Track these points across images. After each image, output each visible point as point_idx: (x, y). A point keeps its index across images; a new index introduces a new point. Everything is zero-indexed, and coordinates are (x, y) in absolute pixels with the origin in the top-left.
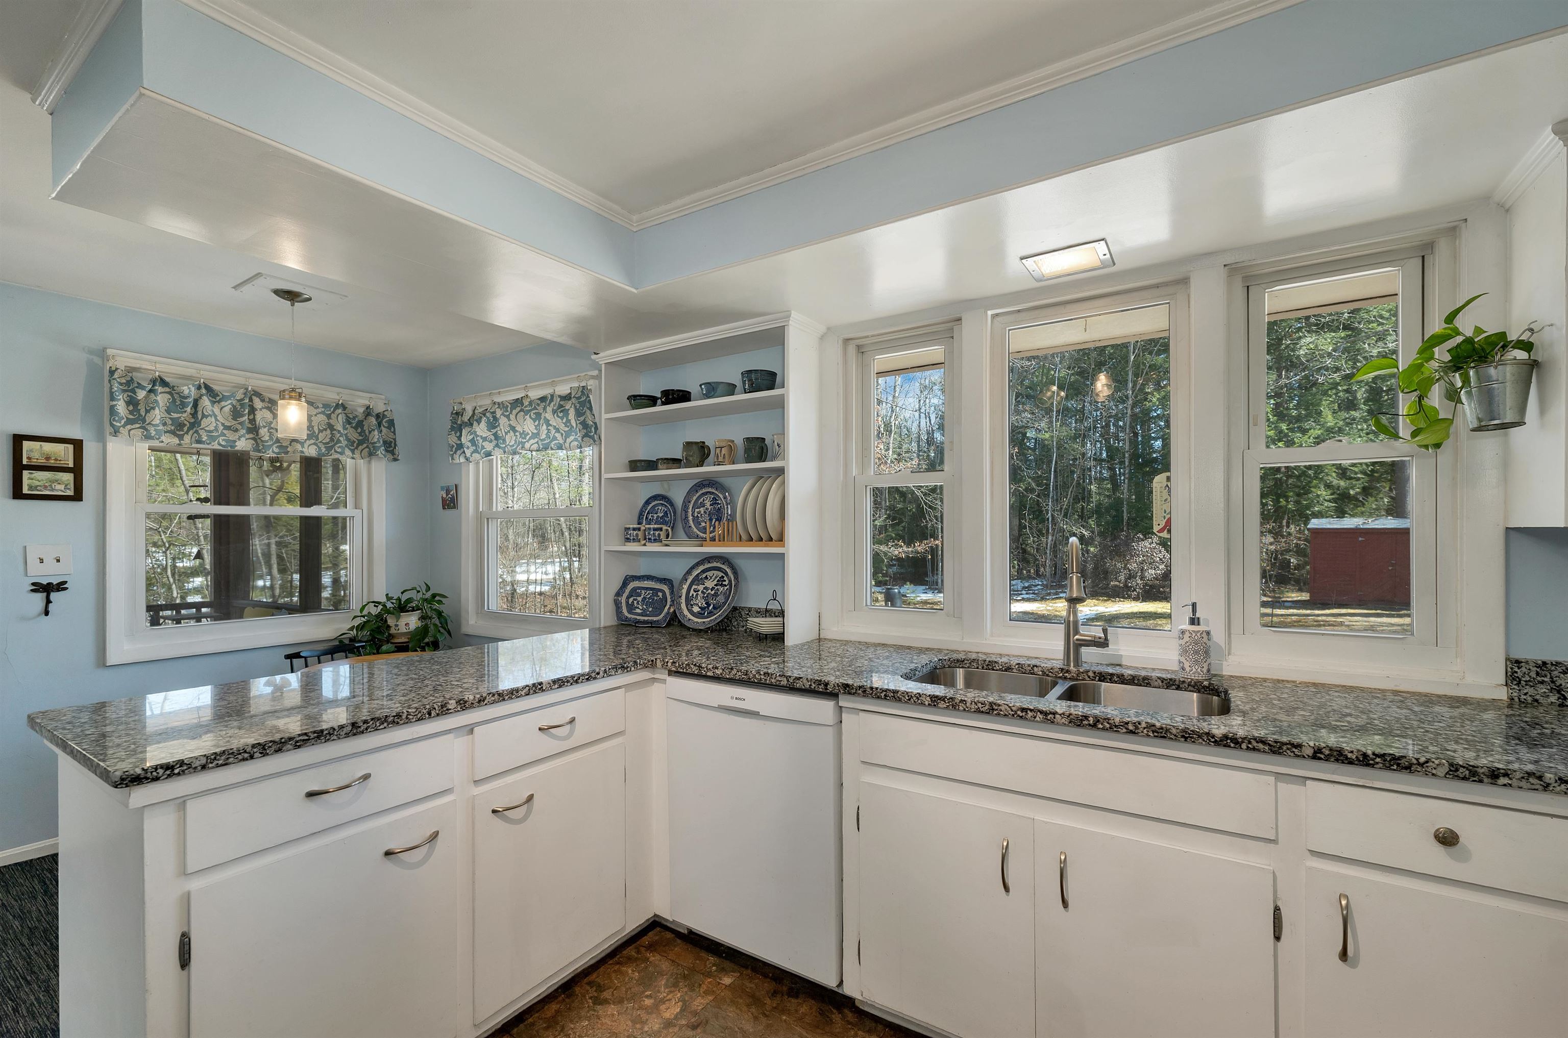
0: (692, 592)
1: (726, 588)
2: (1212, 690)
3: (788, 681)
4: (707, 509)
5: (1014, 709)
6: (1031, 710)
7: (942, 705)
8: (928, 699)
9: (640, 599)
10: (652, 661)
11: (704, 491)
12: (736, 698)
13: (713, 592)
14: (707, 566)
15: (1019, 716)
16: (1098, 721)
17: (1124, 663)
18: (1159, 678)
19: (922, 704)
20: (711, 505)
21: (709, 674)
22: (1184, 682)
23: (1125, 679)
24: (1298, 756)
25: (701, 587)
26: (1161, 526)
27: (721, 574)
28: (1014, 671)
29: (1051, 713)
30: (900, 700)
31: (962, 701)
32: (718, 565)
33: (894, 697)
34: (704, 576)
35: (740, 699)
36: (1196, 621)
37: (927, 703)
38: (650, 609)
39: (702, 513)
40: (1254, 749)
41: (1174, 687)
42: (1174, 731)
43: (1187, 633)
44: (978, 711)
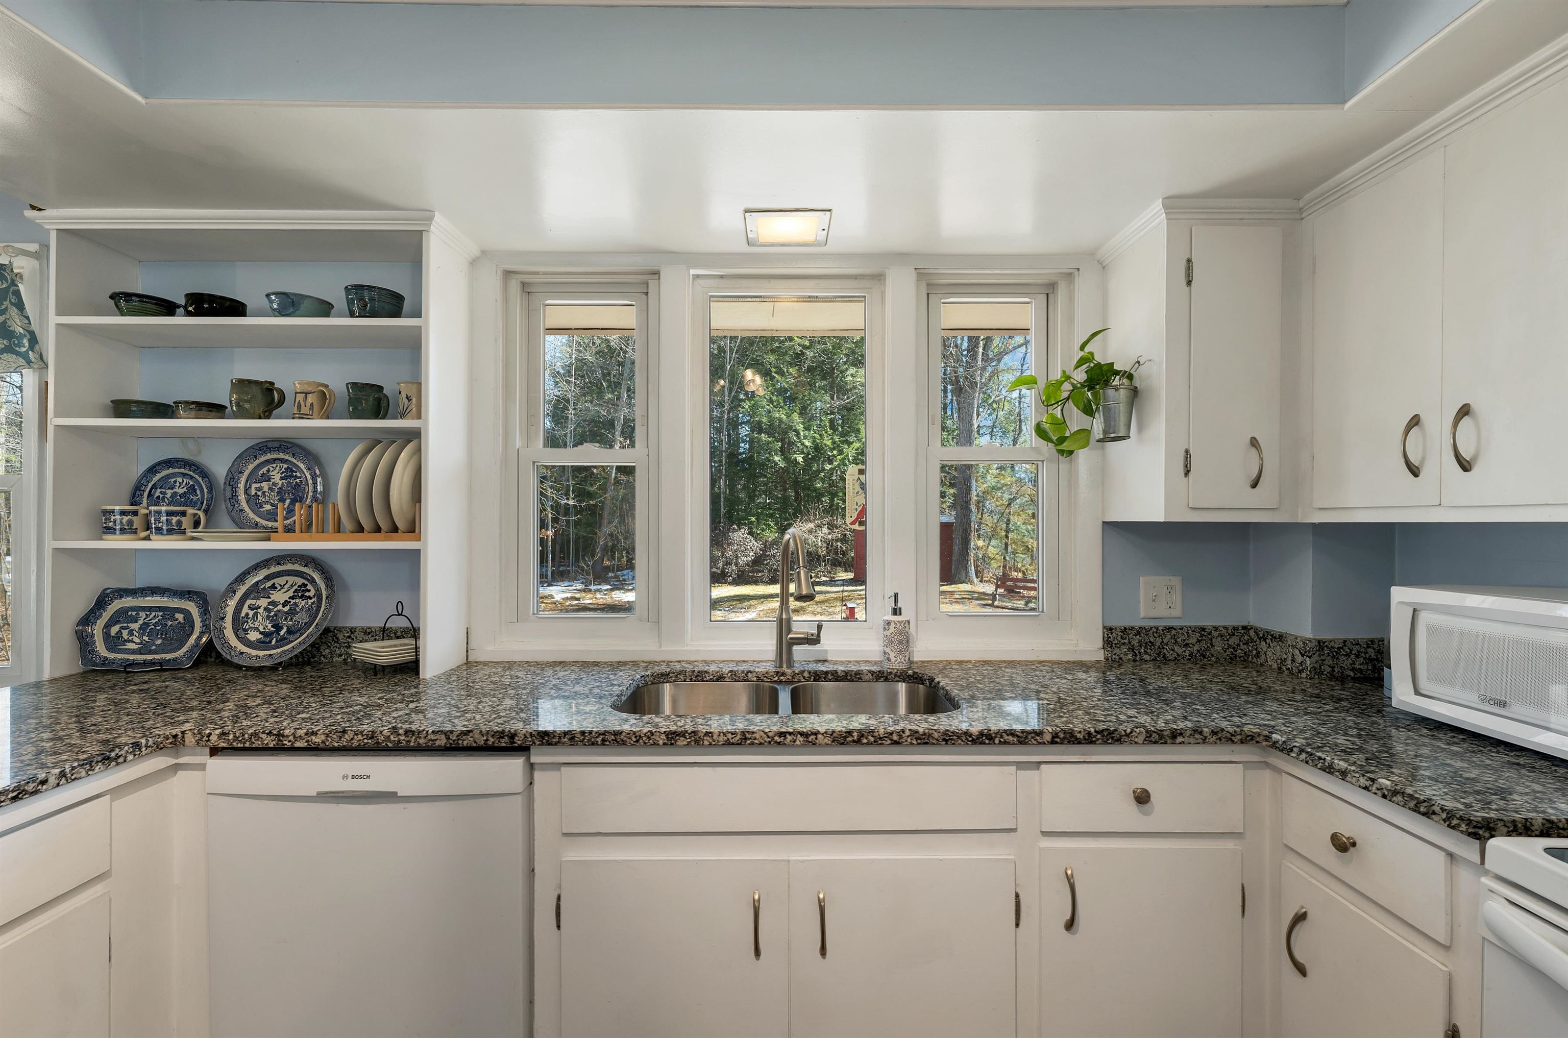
0: (245, 610)
1: (310, 602)
2: (916, 678)
3: (448, 738)
4: (274, 484)
5: (771, 734)
6: (790, 734)
7: (682, 742)
8: (663, 737)
9: (135, 626)
10: (175, 736)
11: (269, 456)
12: (353, 777)
13: (286, 609)
14: (274, 569)
15: (776, 742)
16: (863, 736)
17: (829, 658)
18: (870, 671)
19: (655, 744)
20: (282, 478)
21: (297, 744)
22: (891, 673)
23: (838, 676)
24: (1040, 743)
25: (263, 602)
26: (853, 518)
27: (300, 581)
28: (727, 679)
29: (813, 734)
30: (624, 743)
31: (707, 734)
32: (297, 567)
33: (616, 740)
34: (269, 584)
35: (361, 777)
36: (898, 611)
37: (661, 742)
38: (159, 642)
39: (266, 489)
40: (1005, 743)
41: (882, 679)
42: (936, 735)
43: (893, 624)
44: (728, 743)
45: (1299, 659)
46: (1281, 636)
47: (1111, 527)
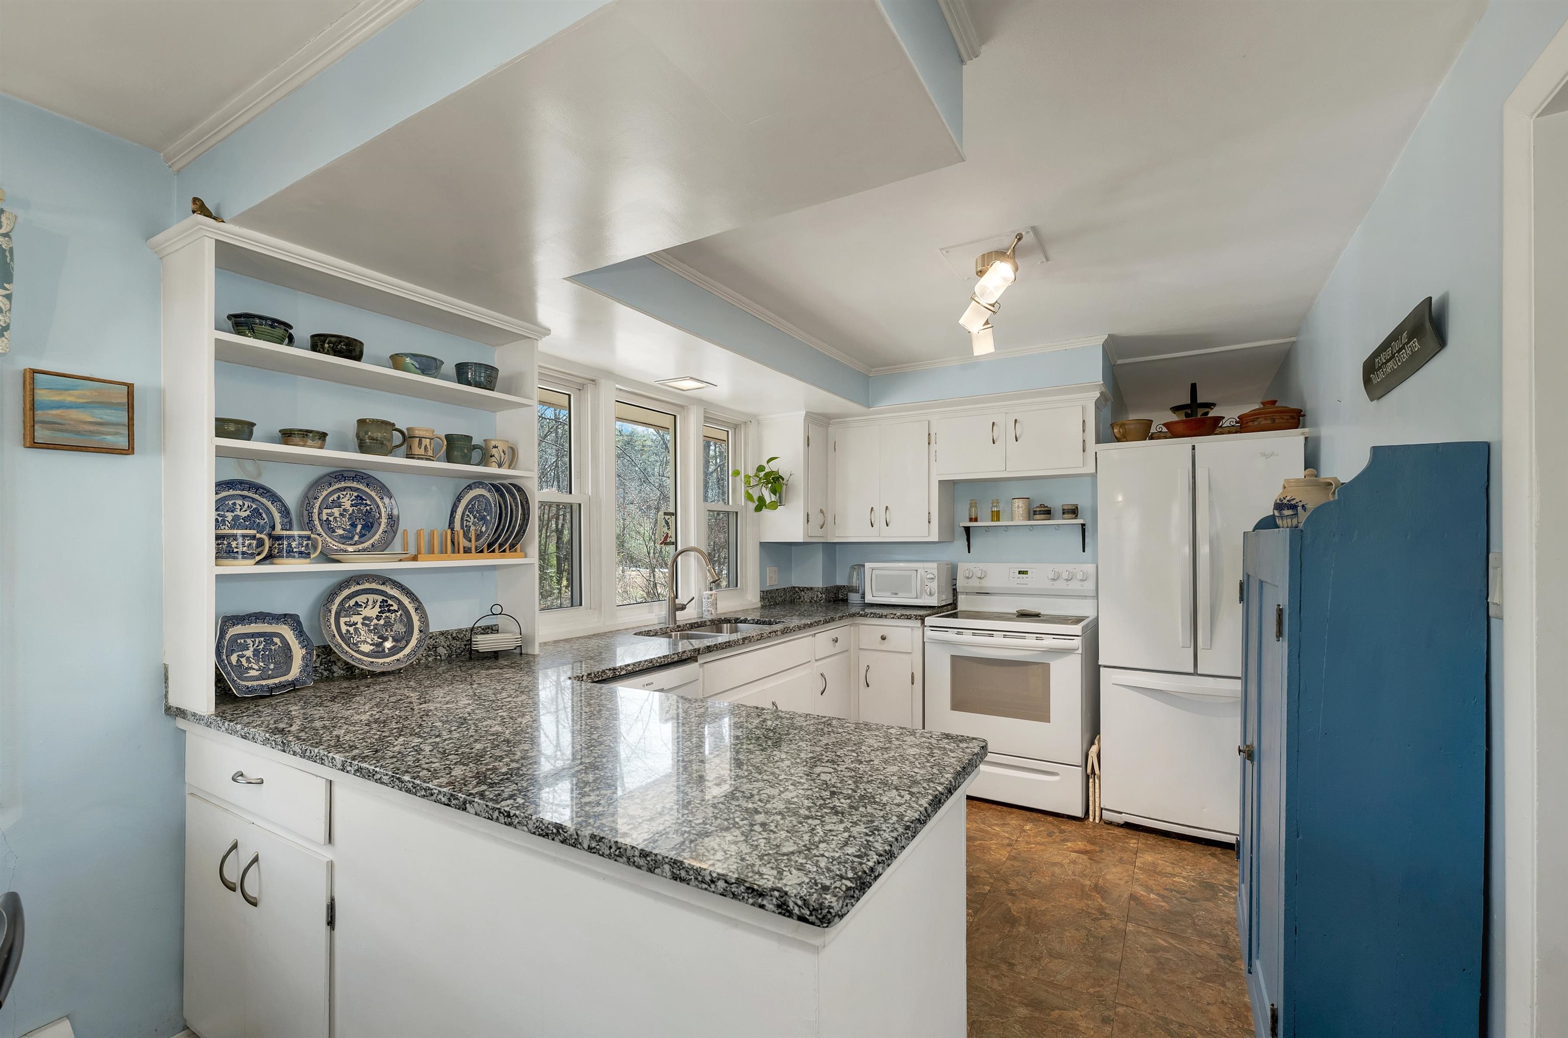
0: (345, 627)
1: (398, 614)
4: (345, 510)
9: (249, 653)
11: (343, 484)
12: (647, 685)
13: (382, 622)
20: (352, 505)
21: (622, 673)
25: (357, 619)
27: (380, 598)
32: (374, 586)
34: (352, 602)
35: (650, 684)
38: (272, 666)
39: (337, 514)
45: (820, 595)
46: (811, 588)
47: (762, 544)
